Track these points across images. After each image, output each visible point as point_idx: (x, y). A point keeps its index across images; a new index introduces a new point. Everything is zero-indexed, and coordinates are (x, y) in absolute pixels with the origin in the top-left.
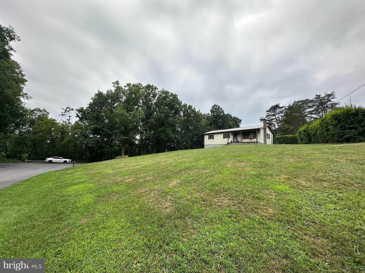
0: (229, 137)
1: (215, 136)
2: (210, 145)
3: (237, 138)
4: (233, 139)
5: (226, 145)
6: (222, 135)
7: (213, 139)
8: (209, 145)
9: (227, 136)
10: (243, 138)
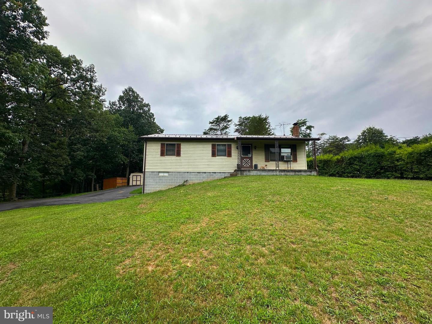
0: (229, 155)
1: (185, 148)
2: (166, 174)
3: (251, 159)
4: (242, 159)
5: (232, 175)
6: (208, 148)
7: (179, 154)
8: (161, 174)
9: (222, 151)
10: (267, 160)
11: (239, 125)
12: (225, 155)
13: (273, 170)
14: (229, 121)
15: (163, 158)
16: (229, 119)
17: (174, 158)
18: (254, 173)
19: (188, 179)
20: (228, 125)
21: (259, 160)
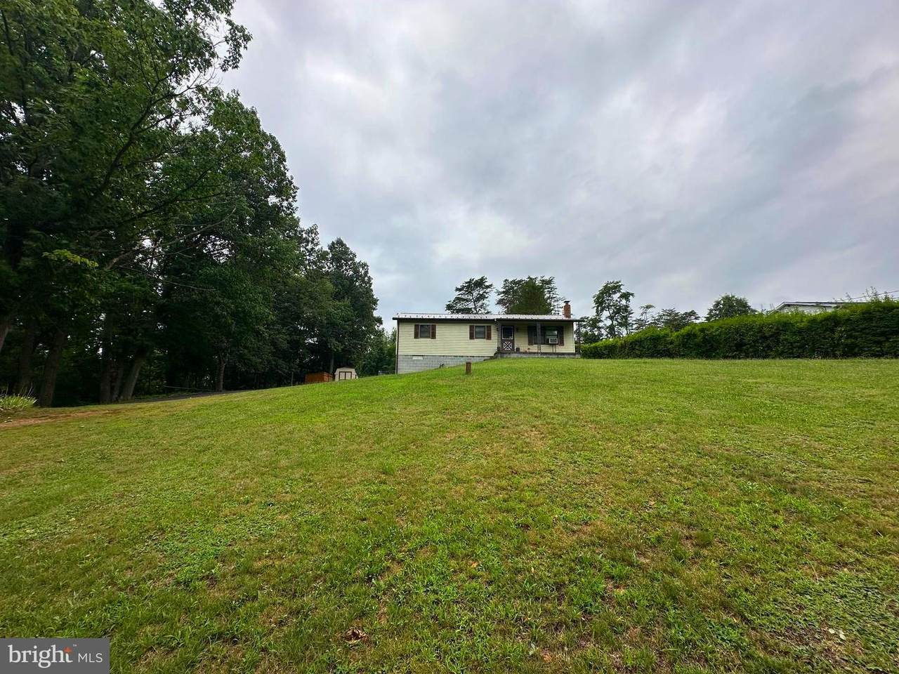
0: (489, 337)
1: (440, 330)
2: (421, 358)
3: (513, 342)
4: (502, 342)
6: (465, 330)
9: (479, 333)
10: (530, 343)
11: (504, 292)
12: (484, 338)
13: (535, 353)
14: (488, 287)
15: (417, 341)
16: (487, 284)
17: (429, 340)
18: (515, 355)
19: (445, 363)
20: (487, 293)
21: (522, 343)
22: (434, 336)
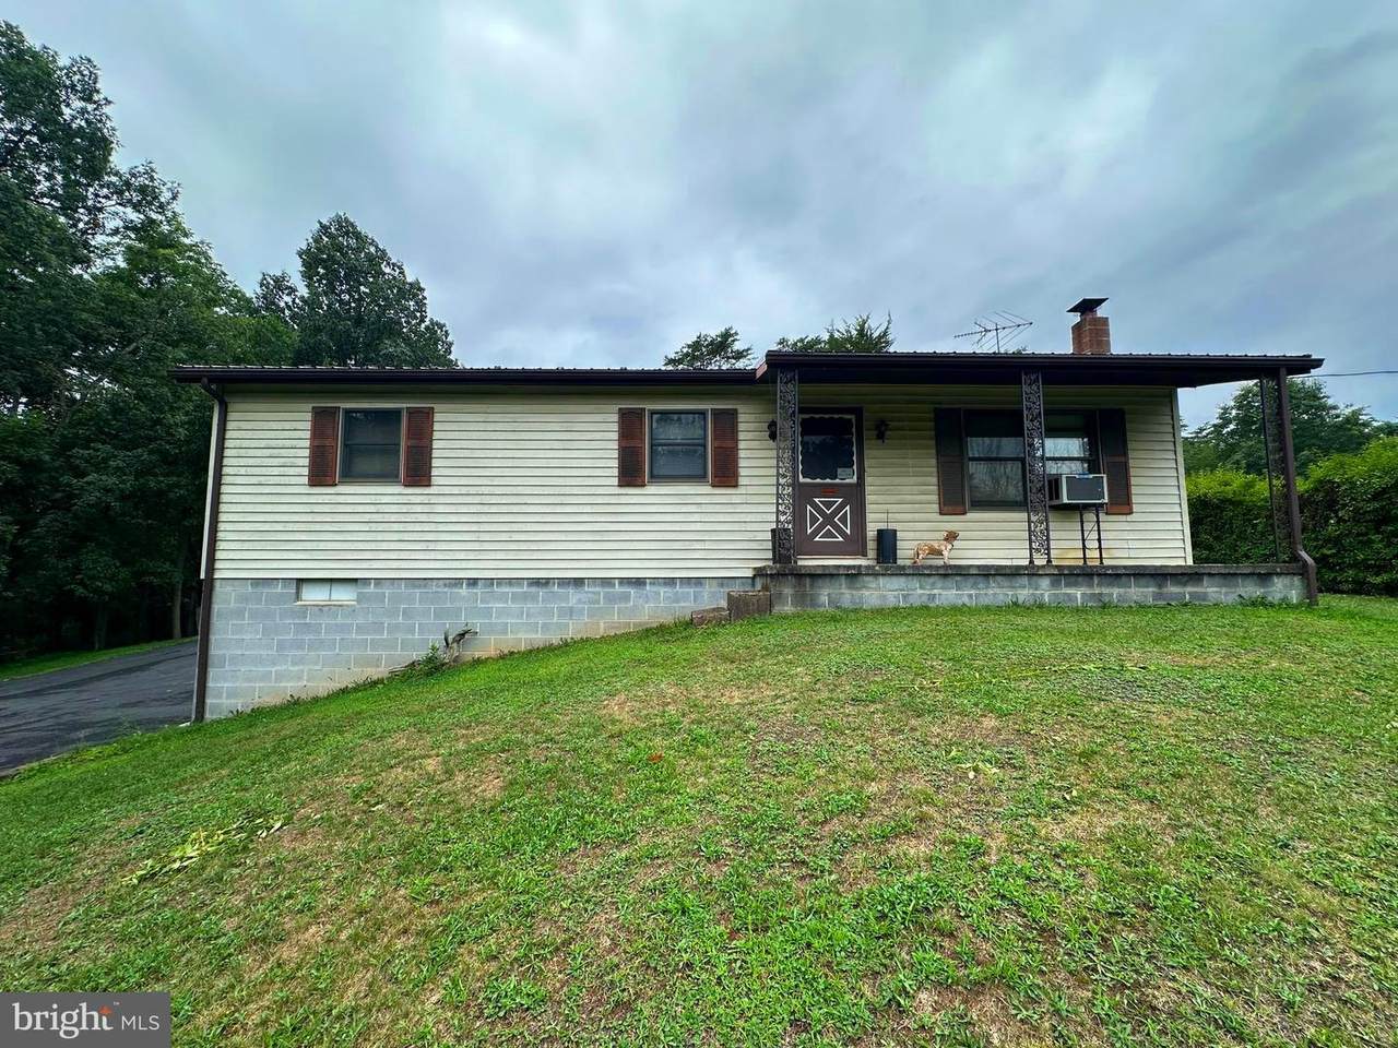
0: (726, 475)
2: (344, 595)
3: (856, 496)
4: (802, 496)
6: (594, 435)
8: (312, 595)
9: (674, 450)
10: (953, 505)
12: (699, 478)
13: (1011, 573)
15: (326, 499)
17: (390, 495)
19: (477, 623)
21: (903, 503)
22: (419, 475)
